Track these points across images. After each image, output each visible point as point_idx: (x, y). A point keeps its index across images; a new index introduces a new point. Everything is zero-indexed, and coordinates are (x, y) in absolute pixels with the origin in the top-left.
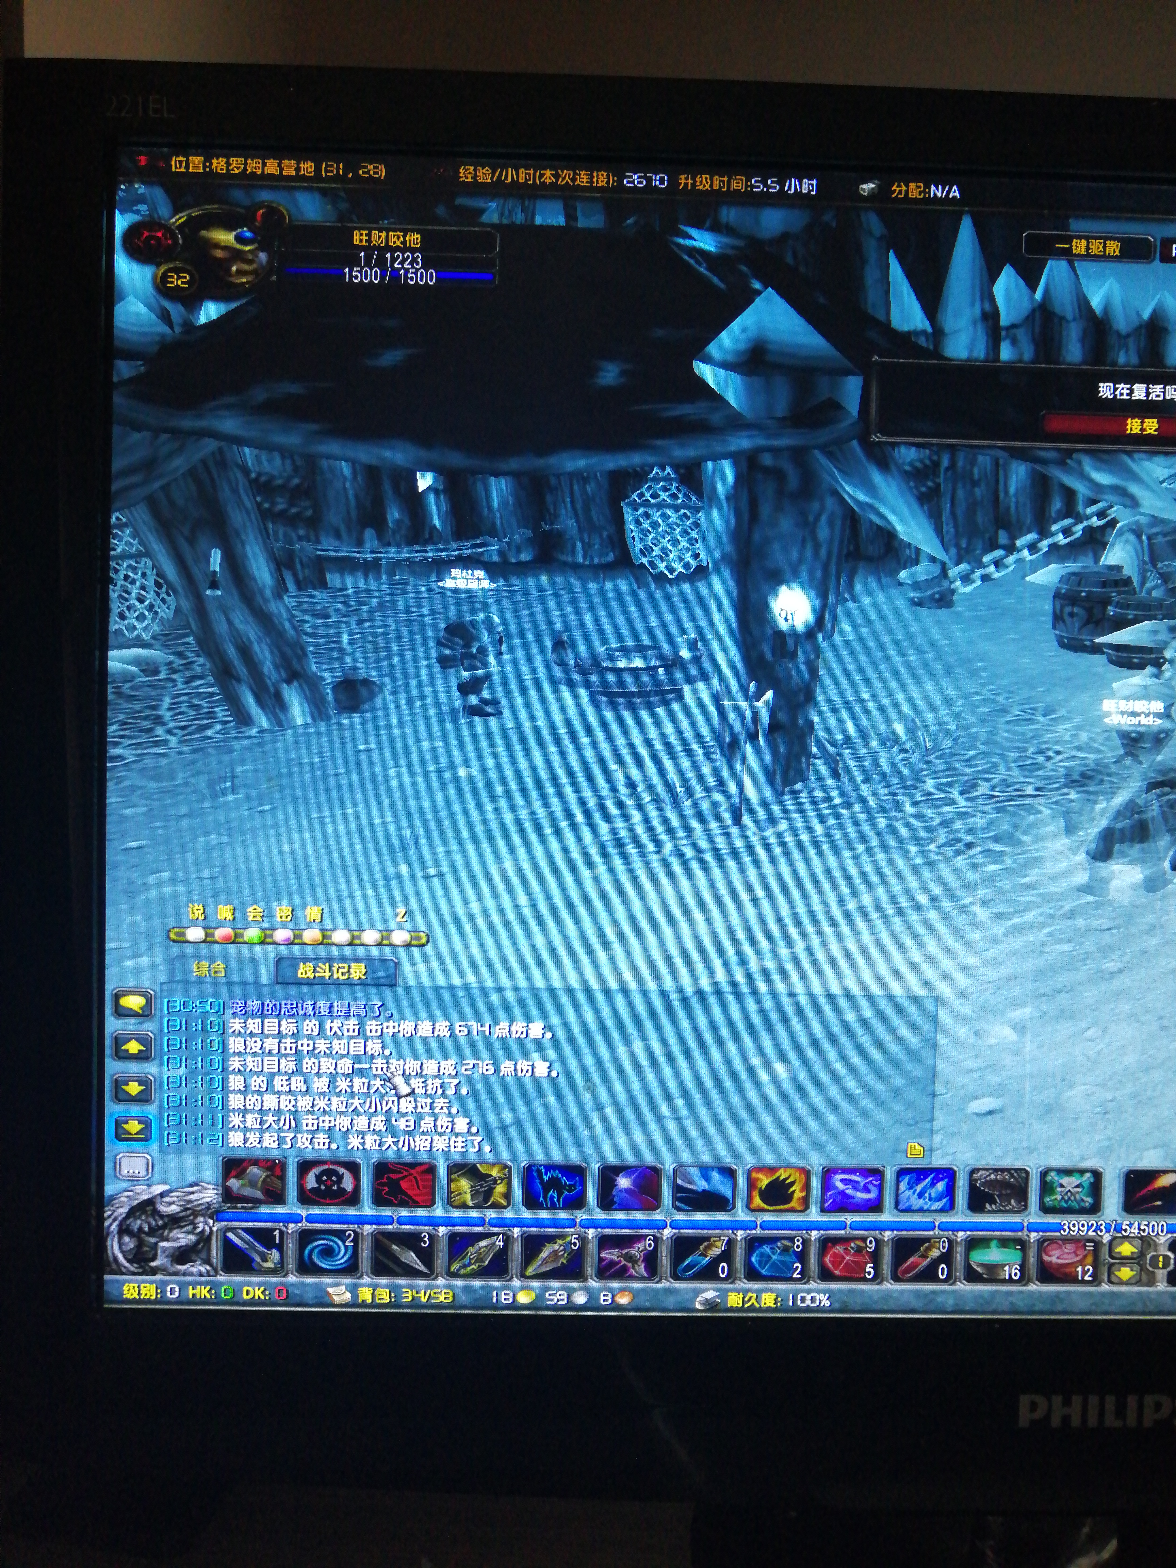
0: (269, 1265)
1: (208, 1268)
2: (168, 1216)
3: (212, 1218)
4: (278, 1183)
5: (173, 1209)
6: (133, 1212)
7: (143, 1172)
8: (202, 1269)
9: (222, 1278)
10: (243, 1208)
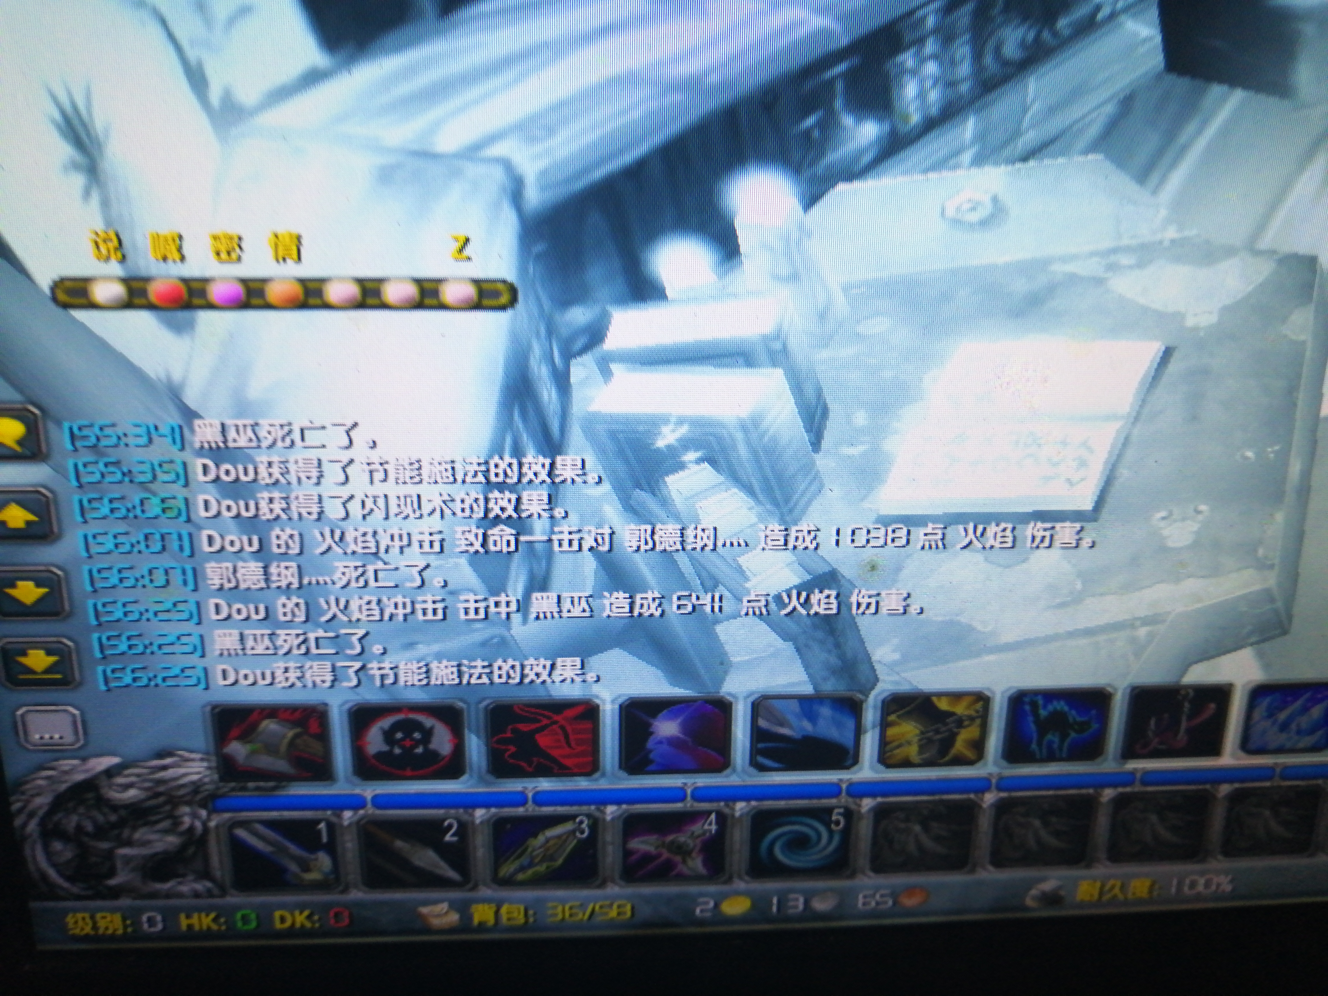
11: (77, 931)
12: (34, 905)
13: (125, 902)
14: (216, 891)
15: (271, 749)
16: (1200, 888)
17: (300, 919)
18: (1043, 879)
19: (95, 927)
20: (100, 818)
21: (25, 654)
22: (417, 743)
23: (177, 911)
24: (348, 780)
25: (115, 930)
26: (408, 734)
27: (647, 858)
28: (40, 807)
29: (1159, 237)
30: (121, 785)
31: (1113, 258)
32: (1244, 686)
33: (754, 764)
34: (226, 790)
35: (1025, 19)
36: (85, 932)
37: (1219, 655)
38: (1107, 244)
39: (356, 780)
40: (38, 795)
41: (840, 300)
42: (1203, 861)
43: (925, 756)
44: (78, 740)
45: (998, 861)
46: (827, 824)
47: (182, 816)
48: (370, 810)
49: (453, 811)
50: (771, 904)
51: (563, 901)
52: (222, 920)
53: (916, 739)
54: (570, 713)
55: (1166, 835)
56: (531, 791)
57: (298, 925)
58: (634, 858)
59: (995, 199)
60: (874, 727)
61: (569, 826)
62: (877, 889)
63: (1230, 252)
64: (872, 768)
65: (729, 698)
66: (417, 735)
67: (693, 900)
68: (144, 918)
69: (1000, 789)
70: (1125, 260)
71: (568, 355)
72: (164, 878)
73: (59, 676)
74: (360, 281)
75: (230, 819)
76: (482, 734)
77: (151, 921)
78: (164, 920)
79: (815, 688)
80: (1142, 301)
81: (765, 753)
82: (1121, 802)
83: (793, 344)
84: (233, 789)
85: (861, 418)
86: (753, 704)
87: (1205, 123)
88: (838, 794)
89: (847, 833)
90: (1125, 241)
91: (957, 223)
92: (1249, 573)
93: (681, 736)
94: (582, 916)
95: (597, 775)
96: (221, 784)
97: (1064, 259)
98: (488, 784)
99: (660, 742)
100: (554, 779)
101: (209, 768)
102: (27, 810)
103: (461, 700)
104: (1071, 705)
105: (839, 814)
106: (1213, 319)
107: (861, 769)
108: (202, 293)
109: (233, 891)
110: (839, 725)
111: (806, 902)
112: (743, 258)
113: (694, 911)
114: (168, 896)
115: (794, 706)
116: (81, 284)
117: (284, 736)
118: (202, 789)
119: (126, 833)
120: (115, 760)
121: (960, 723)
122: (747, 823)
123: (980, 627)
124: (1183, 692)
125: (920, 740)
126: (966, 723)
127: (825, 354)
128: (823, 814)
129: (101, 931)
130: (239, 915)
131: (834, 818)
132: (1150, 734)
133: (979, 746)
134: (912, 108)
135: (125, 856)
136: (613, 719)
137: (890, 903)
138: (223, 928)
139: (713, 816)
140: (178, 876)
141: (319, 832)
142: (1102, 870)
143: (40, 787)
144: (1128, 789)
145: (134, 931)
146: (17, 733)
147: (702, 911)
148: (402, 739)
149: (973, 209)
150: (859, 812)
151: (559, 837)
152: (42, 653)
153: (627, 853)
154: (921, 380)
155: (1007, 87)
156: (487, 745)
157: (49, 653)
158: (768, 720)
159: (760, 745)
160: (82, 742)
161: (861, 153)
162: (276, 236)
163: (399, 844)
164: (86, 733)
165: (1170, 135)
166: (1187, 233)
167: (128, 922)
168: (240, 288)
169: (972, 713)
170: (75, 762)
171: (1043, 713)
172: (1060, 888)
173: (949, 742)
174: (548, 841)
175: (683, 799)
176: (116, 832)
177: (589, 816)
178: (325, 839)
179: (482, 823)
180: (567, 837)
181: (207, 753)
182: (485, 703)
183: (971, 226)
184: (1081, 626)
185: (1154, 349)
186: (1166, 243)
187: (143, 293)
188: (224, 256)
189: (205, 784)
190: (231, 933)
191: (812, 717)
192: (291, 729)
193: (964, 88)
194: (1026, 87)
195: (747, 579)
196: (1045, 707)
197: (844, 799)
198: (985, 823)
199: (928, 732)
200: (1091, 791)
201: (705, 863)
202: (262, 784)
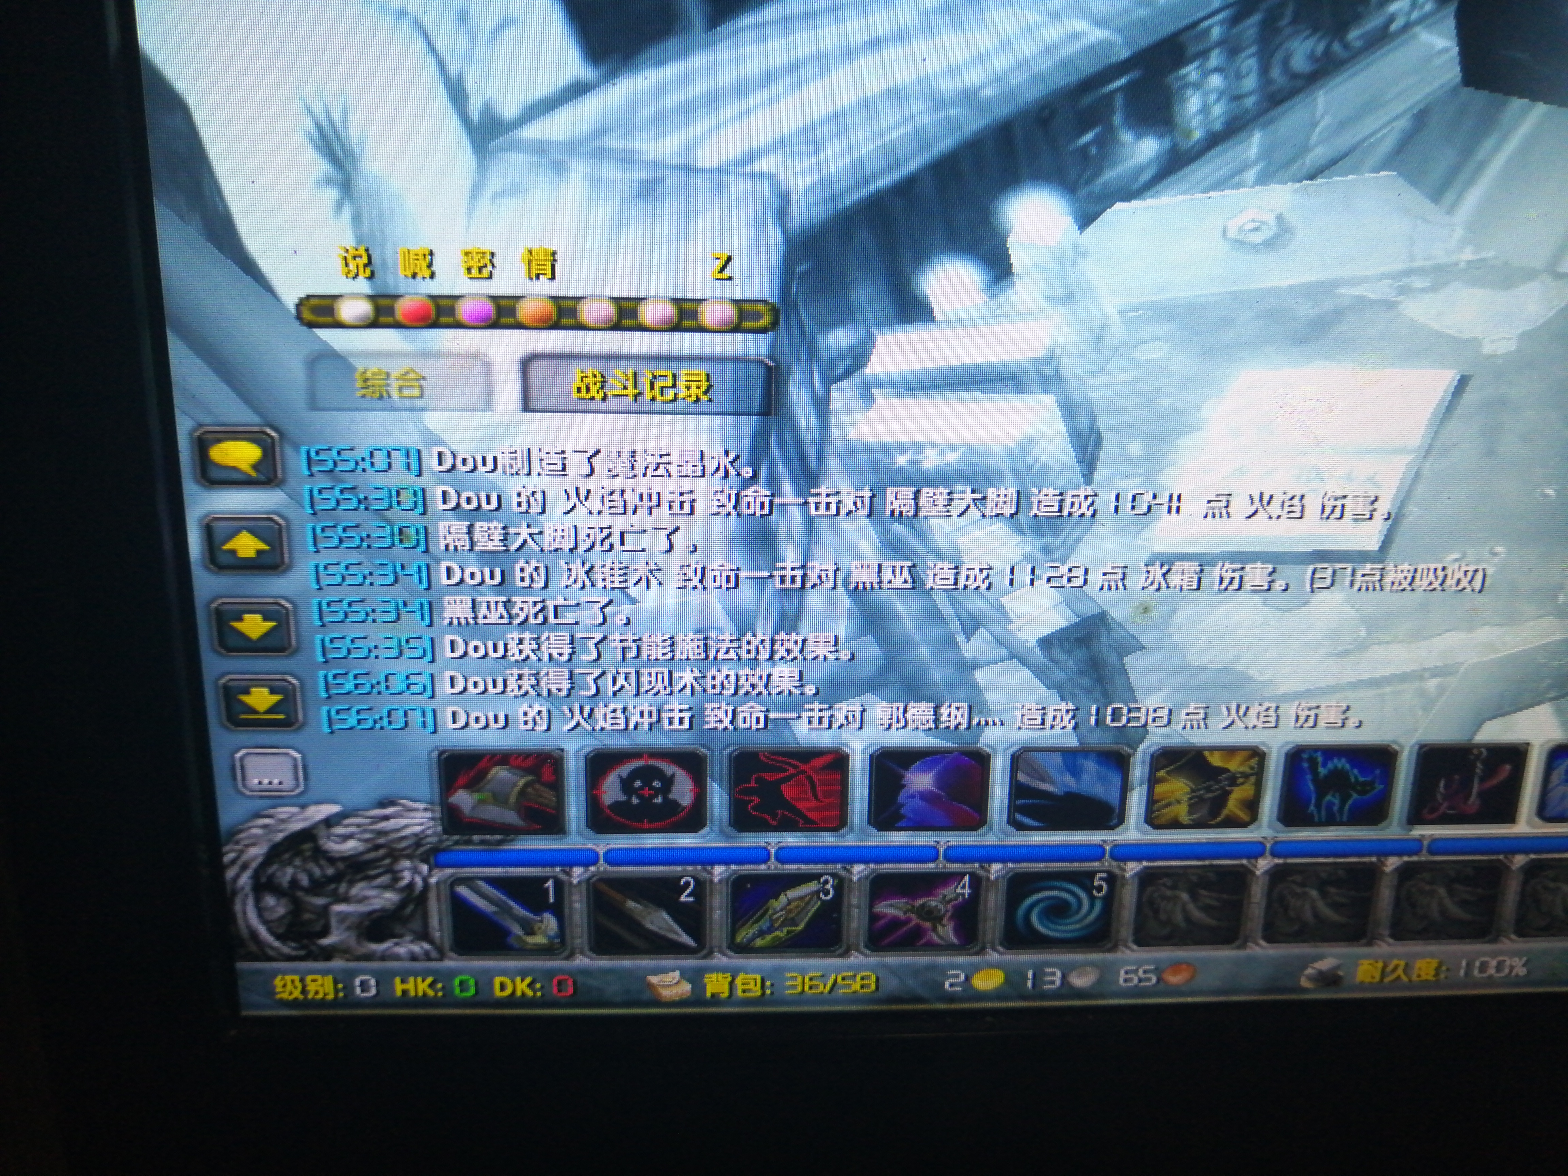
0: (539, 939)
1: (427, 946)
2: (344, 859)
3: (425, 861)
4: (549, 796)
5: (351, 845)
6: (275, 853)
7: (289, 783)
8: (416, 948)
9: (452, 963)
10: (482, 842)
11: (285, 996)
12: (241, 965)
13: (338, 963)
14: (434, 954)
15: (499, 799)
16: (1492, 971)
17: (522, 987)
18: (1320, 957)
19: (304, 991)
20: (317, 872)
21: (247, 692)
22: (657, 792)
23: (393, 974)
24: (580, 833)
25: (325, 994)
26: (647, 783)
27: (895, 923)
28: (254, 858)
29: (1454, 258)
30: (338, 836)
31: (1405, 281)
32: (1542, 746)
33: (1012, 822)
34: (449, 843)
35: (1315, 30)
36: (292, 997)
37: (1515, 712)
38: (1399, 266)
39: (590, 833)
40: (254, 845)
41: (1116, 324)
42: (1495, 940)
43: (1195, 816)
44: (297, 786)
45: (1271, 935)
46: (1088, 890)
47: (402, 871)
48: (602, 866)
49: (690, 868)
50: (1026, 978)
51: (803, 971)
52: (439, 986)
53: (1186, 799)
54: (818, 762)
55: (1455, 910)
56: (773, 847)
57: (519, 993)
58: (882, 922)
59: (1280, 218)
60: (1141, 783)
61: (813, 886)
62: (1140, 963)
63: (1530, 275)
64: (1138, 829)
65: (988, 750)
66: (657, 784)
67: (942, 971)
68: (357, 982)
69: (1274, 854)
70: (1418, 283)
71: (829, 381)
72: (380, 940)
73: (282, 717)
74: (616, 300)
75: (452, 875)
76: (725, 783)
77: (364, 985)
78: (378, 984)
79: (1079, 740)
80: (1435, 326)
81: (1025, 810)
82: (1406, 873)
83: (1067, 370)
84: (457, 843)
85: (1136, 449)
86: (1013, 756)
87: (1504, 138)
88: (1100, 857)
89: (1109, 901)
90: (1419, 263)
91: (1239, 244)
92: (1549, 622)
93: (935, 790)
94: (823, 988)
95: (844, 830)
96: (445, 837)
97: (1353, 282)
98: (729, 838)
99: (913, 796)
100: (798, 834)
101: (433, 819)
102: (240, 863)
103: (704, 746)
104: (1354, 765)
105: (1101, 879)
106: (1512, 346)
107: (1127, 829)
108: (451, 311)
109: (452, 954)
110: (1103, 779)
111: (1064, 977)
112: (1016, 278)
113: (944, 985)
114: (383, 957)
115: (1057, 758)
116: (327, 302)
117: (515, 785)
118: (424, 842)
119: (343, 887)
120: (334, 809)
121: (1233, 780)
122: (1003, 886)
123: (1256, 676)
124: (1475, 751)
125: (1190, 799)
126: (1241, 780)
127: (1100, 380)
128: (1084, 879)
129: (310, 996)
130: (457, 982)
131: (1096, 883)
132: (1439, 797)
133: (1252, 806)
134: (1195, 123)
135: (339, 913)
136: (863, 769)
137: (1154, 980)
138: (440, 994)
139: (967, 878)
140: (393, 936)
141: (547, 889)
142: (1385, 947)
143: (255, 836)
144: (1415, 858)
145: (345, 996)
146: (234, 778)
147: (951, 985)
148: (641, 788)
149: (1256, 229)
150: (1123, 877)
151: (801, 898)
152: (265, 691)
153: (874, 918)
154: (1199, 410)
155: (1296, 99)
156: (730, 795)
157: (273, 691)
158: (1028, 774)
159: (1019, 802)
160: (301, 788)
161: (1140, 169)
162: (530, 252)
163: (631, 904)
164: (306, 778)
165: (1467, 152)
166: (1484, 255)
167: (340, 986)
168: (490, 306)
169: (1246, 769)
170: (295, 810)
171: (1322, 771)
172: (1338, 967)
173: (1221, 800)
174: (789, 902)
175: (935, 859)
176: (333, 886)
177: (834, 875)
178: (552, 900)
179: (720, 881)
180: (811, 899)
181: (432, 803)
182: (729, 750)
183: (1255, 247)
184: (1366, 676)
185: (1448, 377)
186: (1463, 265)
187: (390, 311)
188: (475, 272)
189: (427, 836)
190: (448, 1000)
191: (1074, 771)
192: (522, 777)
193: (1250, 102)
194: (1315, 99)
195: (1011, 621)
196: (1324, 765)
197: (1107, 863)
198: (1258, 892)
199: (1199, 790)
200: (1374, 859)
201: (957, 931)
202: (488, 837)
